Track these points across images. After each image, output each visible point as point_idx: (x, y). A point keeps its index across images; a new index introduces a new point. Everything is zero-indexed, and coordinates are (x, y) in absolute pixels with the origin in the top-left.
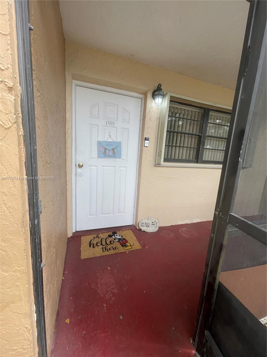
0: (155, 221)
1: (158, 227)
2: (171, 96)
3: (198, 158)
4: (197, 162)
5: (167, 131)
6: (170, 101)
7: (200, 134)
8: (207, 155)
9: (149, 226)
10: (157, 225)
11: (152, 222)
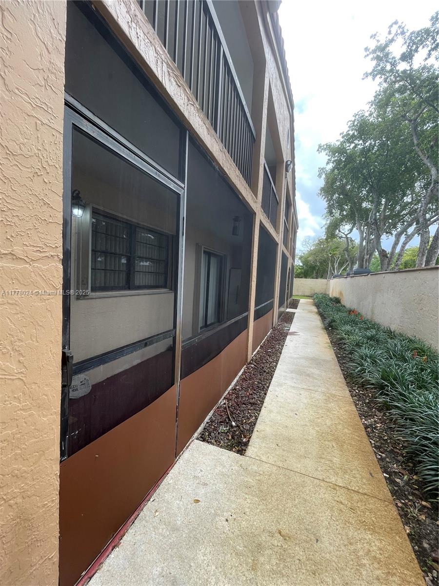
0: (85, 379)
1: (91, 386)
2: (93, 207)
3: (129, 285)
4: (129, 288)
5: (92, 251)
6: (93, 212)
7: (129, 255)
8: (139, 280)
9: (77, 390)
10: (89, 384)
11: (81, 382)
